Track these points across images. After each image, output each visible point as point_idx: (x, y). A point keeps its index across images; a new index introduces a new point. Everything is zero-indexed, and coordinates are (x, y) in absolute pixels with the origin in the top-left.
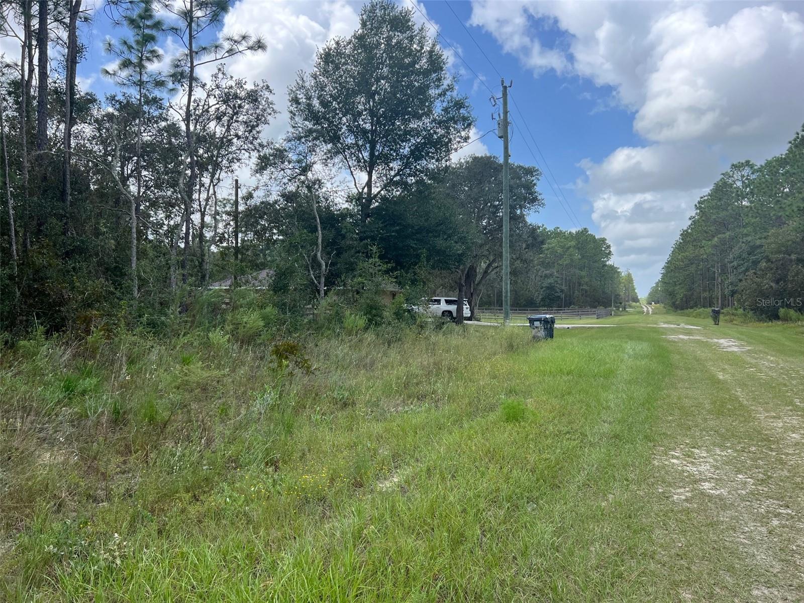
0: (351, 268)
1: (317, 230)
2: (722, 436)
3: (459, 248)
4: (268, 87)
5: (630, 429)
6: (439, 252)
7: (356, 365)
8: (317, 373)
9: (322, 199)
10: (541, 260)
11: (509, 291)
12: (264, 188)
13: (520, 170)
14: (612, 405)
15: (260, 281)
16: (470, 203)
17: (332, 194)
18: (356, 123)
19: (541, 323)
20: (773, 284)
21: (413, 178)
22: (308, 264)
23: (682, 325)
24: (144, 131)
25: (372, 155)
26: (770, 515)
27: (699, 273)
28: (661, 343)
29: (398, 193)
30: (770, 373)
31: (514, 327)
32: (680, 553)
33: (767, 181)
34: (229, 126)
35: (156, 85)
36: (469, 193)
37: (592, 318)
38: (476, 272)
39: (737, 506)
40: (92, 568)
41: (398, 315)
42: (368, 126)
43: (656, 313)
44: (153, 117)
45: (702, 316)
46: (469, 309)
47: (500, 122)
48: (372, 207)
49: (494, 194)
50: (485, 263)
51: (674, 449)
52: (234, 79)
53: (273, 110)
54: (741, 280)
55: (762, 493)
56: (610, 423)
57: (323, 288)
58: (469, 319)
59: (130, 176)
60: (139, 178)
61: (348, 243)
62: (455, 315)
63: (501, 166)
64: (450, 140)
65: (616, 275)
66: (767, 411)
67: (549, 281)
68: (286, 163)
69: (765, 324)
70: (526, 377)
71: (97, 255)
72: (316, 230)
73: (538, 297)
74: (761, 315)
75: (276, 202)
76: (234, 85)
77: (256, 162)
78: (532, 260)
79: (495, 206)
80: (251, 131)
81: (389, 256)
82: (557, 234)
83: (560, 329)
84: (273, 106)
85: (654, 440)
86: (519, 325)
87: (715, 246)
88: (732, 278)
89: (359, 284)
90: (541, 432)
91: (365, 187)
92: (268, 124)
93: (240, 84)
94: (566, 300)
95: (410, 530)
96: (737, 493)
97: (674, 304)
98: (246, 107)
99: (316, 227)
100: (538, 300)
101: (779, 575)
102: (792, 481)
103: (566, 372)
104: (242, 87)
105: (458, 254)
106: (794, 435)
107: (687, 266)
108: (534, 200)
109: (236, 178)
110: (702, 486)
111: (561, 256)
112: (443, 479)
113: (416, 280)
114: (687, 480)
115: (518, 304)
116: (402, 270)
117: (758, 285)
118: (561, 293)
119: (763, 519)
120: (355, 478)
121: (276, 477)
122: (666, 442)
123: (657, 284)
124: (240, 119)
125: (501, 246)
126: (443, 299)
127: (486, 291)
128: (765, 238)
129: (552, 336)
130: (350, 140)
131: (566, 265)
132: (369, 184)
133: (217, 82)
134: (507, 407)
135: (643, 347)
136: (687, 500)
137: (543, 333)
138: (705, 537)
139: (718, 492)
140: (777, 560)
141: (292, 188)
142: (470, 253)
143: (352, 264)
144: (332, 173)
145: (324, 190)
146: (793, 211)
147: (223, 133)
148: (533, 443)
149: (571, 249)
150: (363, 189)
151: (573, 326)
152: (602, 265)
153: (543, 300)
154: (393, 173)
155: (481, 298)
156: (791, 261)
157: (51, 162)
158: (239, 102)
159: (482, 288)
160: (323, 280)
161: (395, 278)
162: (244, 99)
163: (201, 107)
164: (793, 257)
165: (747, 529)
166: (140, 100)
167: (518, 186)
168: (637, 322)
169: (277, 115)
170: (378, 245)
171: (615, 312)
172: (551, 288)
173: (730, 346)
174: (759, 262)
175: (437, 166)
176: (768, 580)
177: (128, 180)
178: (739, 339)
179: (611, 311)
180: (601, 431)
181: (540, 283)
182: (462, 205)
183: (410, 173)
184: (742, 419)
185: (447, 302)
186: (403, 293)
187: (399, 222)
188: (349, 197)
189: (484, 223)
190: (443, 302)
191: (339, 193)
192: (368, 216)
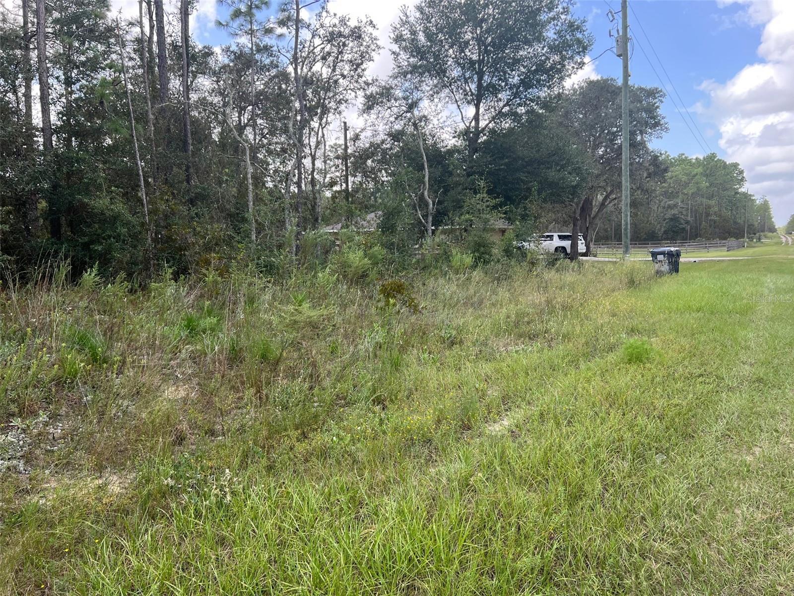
0: (458, 206)
1: (424, 168)
3: (575, 180)
4: (371, 22)
5: (776, 371)
6: (552, 185)
7: (464, 304)
8: (424, 311)
9: (429, 137)
10: (663, 190)
11: (629, 223)
12: (372, 128)
13: (641, 92)
14: (753, 345)
15: (369, 222)
16: (585, 131)
17: (438, 130)
18: (463, 54)
19: (664, 256)
21: (523, 108)
22: (415, 204)
24: (258, 79)
25: (480, 86)
29: (507, 125)
31: (634, 261)
34: (334, 66)
35: (266, 32)
36: (584, 120)
37: (721, 251)
38: (592, 205)
40: (204, 503)
41: (508, 252)
42: (475, 57)
44: (265, 66)
46: (584, 244)
47: (618, 39)
48: (479, 141)
49: (612, 120)
50: (602, 194)
52: (338, 17)
53: (377, 46)
56: (751, 365)
57: (431, 228)
58: (585, 255)
59: (246, 125)
60: (254, 126)
61: (454, 179)
62: (569, 251)
63: (619, 88)
64: (564, 66)
65: (750, 204)
67: (673, 212)
68: (393, 101)
70: (650, 315)
71: (218, 201)
72: (422, 168)
73: (660, 229)
75: (383, 142)
76: (337, 22)
77: (363, 102)
78: (655, 190)
79: (614, 133)
80: (356, 70)
81: (497, 190)
82: (683, 161)
83: (685, 263)
84: (378, 42)
86: (640, 259)
89: (467, 221)
90: (669, 374)
91: (472, 120)
92: (373, 60)
93: (343, 22)
94: (691, 233)
95: (522, 481)
98: (350, 45)
99: (423, 165)
100: (660, 234)
103: (695, 308)
104: (345, 24)
105: (572, 186)
108: (657, 124)
109: (343, 120)
111: (686, 184)
112: (558, 424)
113: (527, 215)
115: (638, 237)
116: (512, 206)
118: (686, 225)
120: (462, 420)
121: (383, 415)
124: (345, 58)
125: (620, 175)
126: (556, 235)
127: (602, 225)
129: (677, 271)
130: (456, 73)
131: (693, 194)
132: (476, 118)
133: (321, 21)
134: (630, 347)
135: (785, 280)
137: (668, 267)
141: (398, 127)
142: (585, 185)
143: (458, 201)
144: (438, 108)
145: (431, 126)
147: (329, 74)
148: (661, 387)
149: (698, 177)
150: (471, 123)
151: (700, 259)
152: (733, 193)
153: (665, 232)
154: (501, 104)
155: (597, 233)
157: (173, 114)
158: (343, 40)
159: (599, 223)
160: (430, 219)
161: (505, 213)
162: (348, 37)
163: (307, 49)
166: (252, 49)
167: (638, 110)
168: (775, 254)
169: (381, 51)
170: (485, 180)
171: (748, 243)
172: (674, 219)
175: (549, 94)
177: (245, 128)
179: (744, 242)
180: (741, 374)
181: (662, 214)
182: (577, 133)
183: (520, 103)
185: (560, 237)
186: (513, 229)
187: (509, 154)
188: (456, 132)
189: (601, 151)
190: (556, 238)
191: (446, 129)
192: (476, 151)
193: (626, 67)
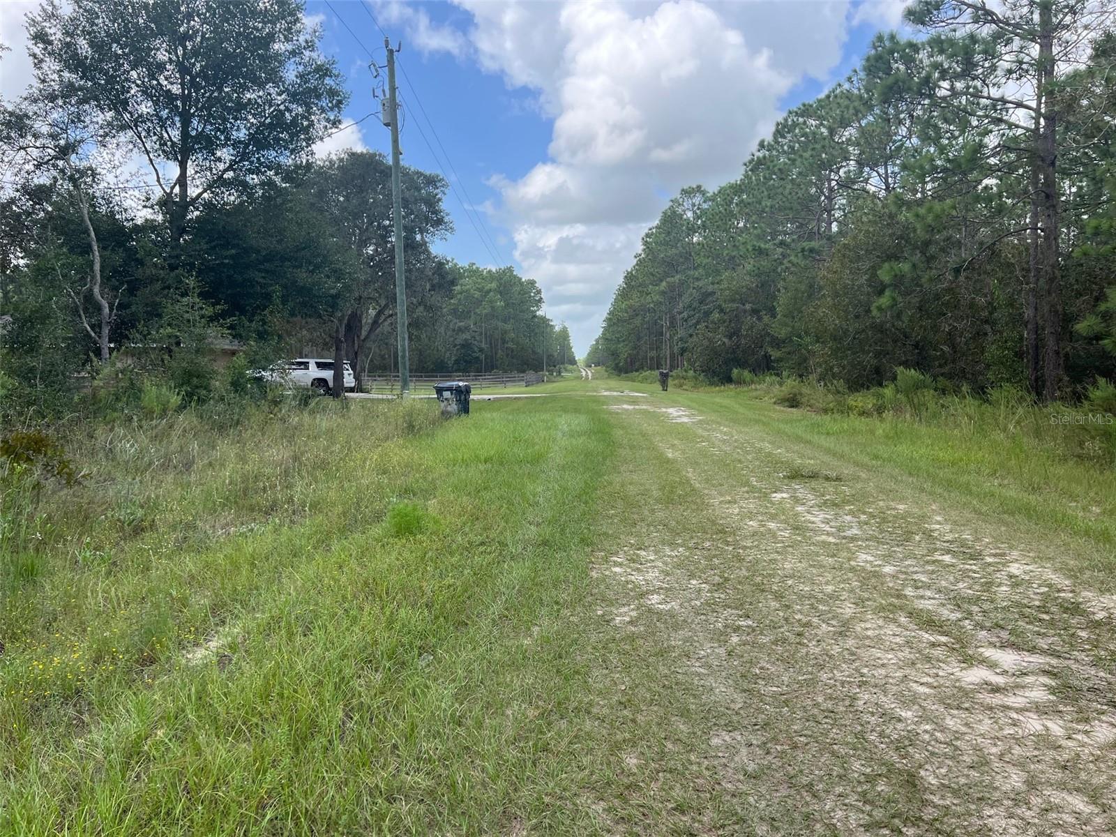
0: (154, 313)
1: (91, 251)
2: (672, 531)
3: (333, 286)
5: (563, 531)
6: (301, 291)
8: (87, 482)
9: (100, 200)
10: (452, 307)
11: (407, 348)
13: (418, 178)
14: (541, 500)
16: (347, 219)
17: (117, 193)
18: (155, 82)
19: (452, 394)
20: (726, 340)
21: (255, 176)
22: (77, 306)
23: (626, 392)
25: (185, 134)
26: (729, 630)
27: (645, 326)
28: (602, 416)
29: (232, 198)
30: (723, 447)
31: (414, 399)
32: (624, 700)
33: (720, 212)
36: (345, 205)
37: (519, 386)
38: (360, 321)
39: (691, 623)
41: (237, 385)
42: (176, 89)
43: (597, 379)
45: (649, 381)
46: (352, 376)
47: (385, 102)
48: (188, 217)
49: (383, 209)
50: (374, 309)
51: (616, 553)
54: (691, 336)
55: (719, 602)
56: (538, 525)
57: (106, 345)
58: (352, 390)
61: (148, 271)
62: (331, 384)
63: (390, 168)
64: (312, 124)
65: (549, 330)
66: (722, 495)
67: (464, 336)
68: (30, 138)
69: (717, 388)
70: (429, 470)
72: (87, 249)
73: (450, 358)
74: (713, 377)
75: (12, 201)
78: (441, 307)
79: (385, 227)
82: (474, 272)
83: (479, 401)
85: (592, 544)
86: (421, 396)
87: (663, 293)
88: (681, 333)
89: (169, 337)
91: (175, 184)
94: (486, 363)
95: (227, 729)
96: (690, 605)
97: (617, 365)
99: (90, 246)
100: (450, 363)
101: (742, 712)
102: (752, 583)
103: (483, 458)
105: (332, 296)
106: (751, 523)
107: (632, 317)
108: (439, 222)
110: (650, 600)
111: (479, 302)
113: (266, 332)
114: (632, 594)
115: (422, 367)
116: (242, 317)
117: (710, 340)
118: (480, 354)
119: (720, 637)
120: (141, 651)
122: (606, 544)
123: (597, 341)
125: (394, 284)
126: (313, 362)
127: (377, 351)
128: (718, 283)
129: (467, 411)
130: (146, 108)
131: (486, 315)
132: (182, 181)
134: (398, 515)
135: (579, 421)
136: (631, 622)
137: (455, 407)
138: (654, 672)
139: (669, 606)
140: (738, 691)
141: (42, 179)
142: (349, 294)
143: (155, 305)
144: (115, 158)
145: (103, 185)
146: (747, 250)
148: (433, 565)
149: (492, 293)
150: (172, 188)
151: (495, 396)
152: (531, 316)
153: (457, 362)
154: (221, 166)
155: (371, 361)
156: (745, 311)
159: (373, 347)
160: (106, 331)
161: (229, 328)
164: (748, 307)
165: (702, 652)
167: (416, 201)
168: (574, 390)
170: (197, 277)
171: (548, 377)
172: (466, 346)
173: (679, 417)
174: (711, 312)
175: (294, 161)
176: (730, 722)
178: (689, 407)
179: (543, 376)
180: (527, 537)
181: (452, 339)
182: (336, 221)
183: (250, 169)
184: (694, 507)
185: (319, 365)
186: (244, 352)
187: (236, 242)
188: (148, 199)
189: (370, 250)
190: (312, 366)
191: (131, 192)
192: (183, 231)
193: (395, 142)
